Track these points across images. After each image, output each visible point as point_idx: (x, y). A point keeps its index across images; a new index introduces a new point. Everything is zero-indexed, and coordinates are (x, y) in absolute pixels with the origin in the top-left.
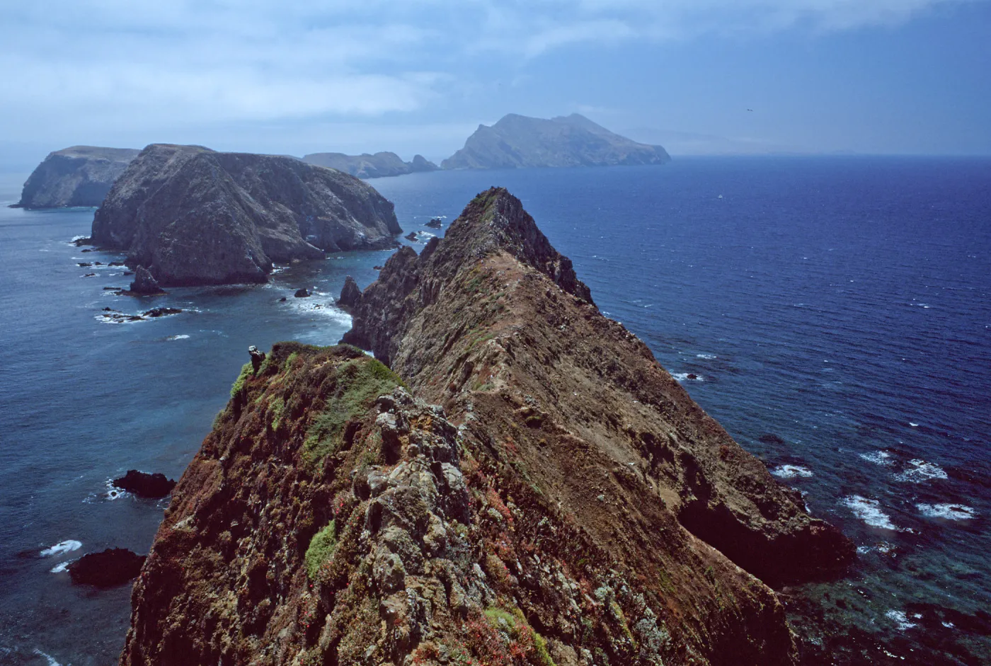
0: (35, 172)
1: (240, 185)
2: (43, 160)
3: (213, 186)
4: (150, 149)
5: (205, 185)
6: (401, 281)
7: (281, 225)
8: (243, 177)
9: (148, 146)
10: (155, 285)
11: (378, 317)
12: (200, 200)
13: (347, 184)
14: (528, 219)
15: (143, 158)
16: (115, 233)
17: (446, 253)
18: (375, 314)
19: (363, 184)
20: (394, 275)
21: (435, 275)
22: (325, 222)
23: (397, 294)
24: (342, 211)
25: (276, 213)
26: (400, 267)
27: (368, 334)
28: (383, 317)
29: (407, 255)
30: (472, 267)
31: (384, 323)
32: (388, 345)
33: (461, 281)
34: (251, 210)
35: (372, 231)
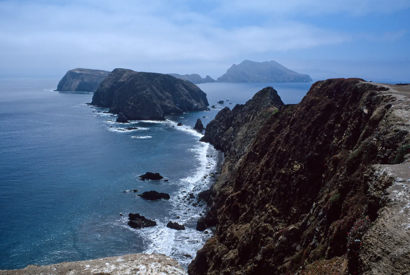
0: (63, 78)
1: (153, 85)
2: (66, 73)
3: (144, 84)
4: (116, 70)
5: (141, 84)
6: (225, 119)
7: (167, 100)
8: (154, 82)
10: (125, 119)
11: (215, 131)
12: (140, 89)
13: (190, 86)
15: (113, 73)
16: (102, 101)
17: (253, 107)
19: (195, 86)
20: (222, 117)
21: (249, 114)
22: (183, 99)
23: (223, 124)
24: (189, 95)
25: (165, 95)
26: (225, 114)
27: (211, 137)
28: (218, 131)
29: (227, 110)
30: (265, 110)
31: (219, 133)
32: (220, 141)
33: (262, 114)
34: (157, 94)
35: (199, 104)
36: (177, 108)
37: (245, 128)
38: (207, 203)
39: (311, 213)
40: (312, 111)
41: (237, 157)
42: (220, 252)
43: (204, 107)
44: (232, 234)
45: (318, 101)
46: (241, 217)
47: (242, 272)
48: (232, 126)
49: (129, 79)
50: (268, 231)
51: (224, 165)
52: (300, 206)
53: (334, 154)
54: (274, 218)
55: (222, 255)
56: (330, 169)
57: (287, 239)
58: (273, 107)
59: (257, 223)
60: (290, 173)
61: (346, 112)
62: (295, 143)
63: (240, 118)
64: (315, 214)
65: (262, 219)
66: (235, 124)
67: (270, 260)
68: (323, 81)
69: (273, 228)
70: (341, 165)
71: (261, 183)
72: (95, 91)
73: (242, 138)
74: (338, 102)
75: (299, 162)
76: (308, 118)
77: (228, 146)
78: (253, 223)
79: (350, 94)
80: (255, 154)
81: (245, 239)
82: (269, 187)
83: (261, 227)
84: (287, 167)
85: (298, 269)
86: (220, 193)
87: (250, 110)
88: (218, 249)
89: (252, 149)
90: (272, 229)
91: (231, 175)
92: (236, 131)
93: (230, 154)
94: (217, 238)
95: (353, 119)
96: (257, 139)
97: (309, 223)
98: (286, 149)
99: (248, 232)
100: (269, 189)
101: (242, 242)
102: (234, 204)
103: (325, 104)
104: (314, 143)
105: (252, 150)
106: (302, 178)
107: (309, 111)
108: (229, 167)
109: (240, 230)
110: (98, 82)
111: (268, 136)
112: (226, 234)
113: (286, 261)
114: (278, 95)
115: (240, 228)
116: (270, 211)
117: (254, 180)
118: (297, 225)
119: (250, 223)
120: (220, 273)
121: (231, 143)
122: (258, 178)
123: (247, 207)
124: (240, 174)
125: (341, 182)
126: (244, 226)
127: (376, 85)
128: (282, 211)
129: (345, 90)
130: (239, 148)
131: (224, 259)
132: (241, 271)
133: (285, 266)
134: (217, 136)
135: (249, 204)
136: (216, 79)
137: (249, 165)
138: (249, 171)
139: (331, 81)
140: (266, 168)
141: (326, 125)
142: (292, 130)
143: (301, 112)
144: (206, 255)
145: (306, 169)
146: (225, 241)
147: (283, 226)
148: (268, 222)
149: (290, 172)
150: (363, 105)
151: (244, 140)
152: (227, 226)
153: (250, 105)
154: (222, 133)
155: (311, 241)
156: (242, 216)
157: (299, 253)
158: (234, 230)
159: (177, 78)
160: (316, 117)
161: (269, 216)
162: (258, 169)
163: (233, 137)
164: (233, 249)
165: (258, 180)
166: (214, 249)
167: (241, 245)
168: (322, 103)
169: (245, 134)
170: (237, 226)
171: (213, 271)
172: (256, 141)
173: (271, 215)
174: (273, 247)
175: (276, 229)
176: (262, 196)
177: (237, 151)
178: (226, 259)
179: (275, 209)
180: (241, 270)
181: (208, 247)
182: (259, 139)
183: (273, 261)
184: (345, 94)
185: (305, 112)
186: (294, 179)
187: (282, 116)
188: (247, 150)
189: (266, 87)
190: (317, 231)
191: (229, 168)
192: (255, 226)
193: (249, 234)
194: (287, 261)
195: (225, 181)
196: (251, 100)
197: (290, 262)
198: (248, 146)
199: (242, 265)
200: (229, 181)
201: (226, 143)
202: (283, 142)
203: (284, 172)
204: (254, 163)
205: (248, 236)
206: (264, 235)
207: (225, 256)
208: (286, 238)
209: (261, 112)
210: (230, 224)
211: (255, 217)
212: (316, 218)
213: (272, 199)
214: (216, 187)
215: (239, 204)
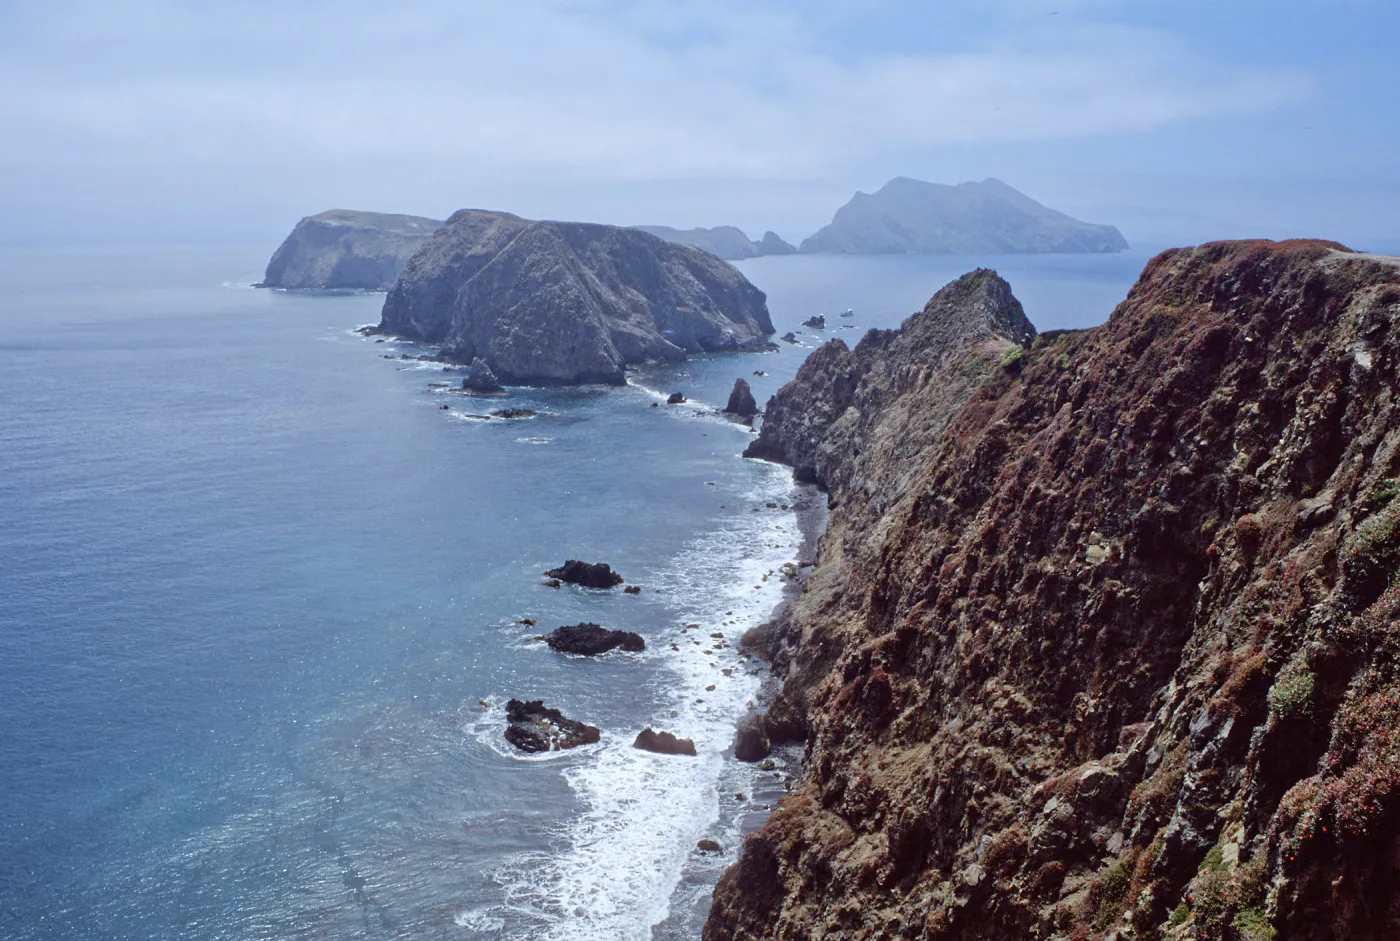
0: (285, 242)
1: (585, 264)
2: (294, 227)
3: (557, 264)
4: (460, 216)
5: (546, 262)
6: (830, 380)
7: (633, 315)
8: (588, 253)
9: (458, 212)
10: (493, 382)
11: (797, 422)
12: (540, 280)
13: (710, 266)
14: (1017, 305)
15: (452, 227)
16: (416, 320)
17: (926, 339)
18: (794, 419)
19: (729, 267)
20: (821, 373)
21: (913, 361)
22: (685, 313)
23: (825, 396)
24: (706, 299)
25: (627, 300)
26: (829, 363)
27: (784, 443)
28: (806, 422)
29: (838, 349)
30: (970, 349)
31: (809, 428)
32: (814, 454)
33: (959, 363)
34: (599, 296)
35: (740, 328)
36: (668, 342)
37: (900, 410)
38: (770, 666)
39: (1163, 722)
40: (1152, 354)
41: (873, 511)
42: (825, 842)
43: (759, 339)
44: (866, 782)
45: (1175, 321)
46: (898, 720)
47: (901, 911)
48: (853, 405)
49: (505, 246)
50: (996, 773)
51: (827, 536)
52: (1110, 690)
53: (1244, 512)
54: (1016, 730)
55: (833, 853)
56: (1229, 565)
57: (1074, 813)
58: (996, 339)
59: (956, 744)
60: (1074, 573)
61: (1281, 361)
62: (1091, 469)
63: (882, 377)
64: (1175, 727)
65: (972, 732)
66: (865, 398)
67: (1014, 882)
68: (1191, 249)
69: (1013, 763)
70: (1274, 551)
71: (969, 606)
72: (392, 286)
73: (889, 444)
74: (1250, 323)
75: (1106, 535)
76: (1139, 381)
77: (841, 473)
78: (941, 743)
79: (1295, 297)
80: (941, 501)
81: (914, 800)
82: (997, 620)
83: (967, 760)
84: (1062, 552)
85: (1119, 921)
86: (817, 633)
87: (917, 347)
88: (817, 832)
89: (930, 484)
90: (1009, 766)
91: (855, 571)
92: (869, 421)
93: (850, 500)
94: (813, 793)
95: (1315, 386)
96: (948, 450)
97: (1153, 756)
98: (1060, 487)
99: (924, 774)
100: (996, 628)
101: (902, 809)
102: (871, 678)
103: (1203, 331)
104: (1161, 468)
105: (929, 487)
106: (1118, 591)
107: (1142, 356)
108: (845, 542)
109: (893, 766)
110: (400, 257)
111: (986, 439)
112: (843, 781)
113: (1071, 888)
114: (1014, 298)
115: (893, 762)
116: (1003, 703)
117: (941, 593)
118: (1111, 762)
119: (928, 742)
120: (825, 914)
121: (851, 462)
122: (955, 588)
123: (918, 688)
124: (888, 571)
125: (1319, 632)
126: (908, 754)
127: (1393, 263)
128: (1045, 705)
129: (1275, 282)
130: (879, 480)
131: (839, 866)
132: (898, 908)
133: (1070, 907)
134: (803, 438)
135: (927, 676)
136: (797, 243)
137: (921, 538)
138: (919, 562)
139: (1222, 248)
140: (984, 554)
141: (1205, 406)
142: (1080, 422)
143: (1111, 360)
144: (775, 852)
145: (1132, 559)
146: (840, 805)
147: (1047, 758)
148: (995, 743)
149: (1073, 568)
150: (1352, 337)
151: (896, 452)
152: (848, 751)
153: (918, 332)
154: (821, 428)
155: (1166, 822)
156: (901, 719)
157: (1118, 862)
158: (875, 766)
159: (668, 239)
160: (1167, 377)
161: (998, 722)
162: (958, 558)
163: (857, 440)
164: (870, 833)
165: (955, 597)
166: (805, 831)
167: (899, 818)
168: (1193, 328)
169: (902, 431)
170: (885, 753)
171: (800, 905)
172: (943, 458)
173: (1007, 719)
174: (1025, 838)
175: (1023, 766)
176: (971, 652)
177: (873, 490)
178: (846, 865)
179: (1019, 697)
180: (898, 903)
181: (783, 825)
182: (954, 451)
183: (1023, 886)
184: (1276, 298)
185: (1126, 359)
186: (1089, 593)
187: (1035, 371)
188: (908, 487)
189: (972, 269)
190: (1188, 788)
191: (847, 547)
192: (949, 756)
193: (926, 781)
194: (1075, 891)
195: (834, 590)
196: (919, 314)
197: (1085, 893)
198: (912, 472)
199: (902, 889)
200: (846, 590)
201: (833, 461)
202: (1046, 462)
203: (1050, 569)
204: (936, 532)
205: (924, 788)
206: (981, 788)
207: (843, 857)
208: (1071, 809)
209: (957, 355)
210: (859, 746)
211: (947, 723)
212: (1180, 737)
213: (1008, 663)
214: (802, 612)
215: (890, 677)
